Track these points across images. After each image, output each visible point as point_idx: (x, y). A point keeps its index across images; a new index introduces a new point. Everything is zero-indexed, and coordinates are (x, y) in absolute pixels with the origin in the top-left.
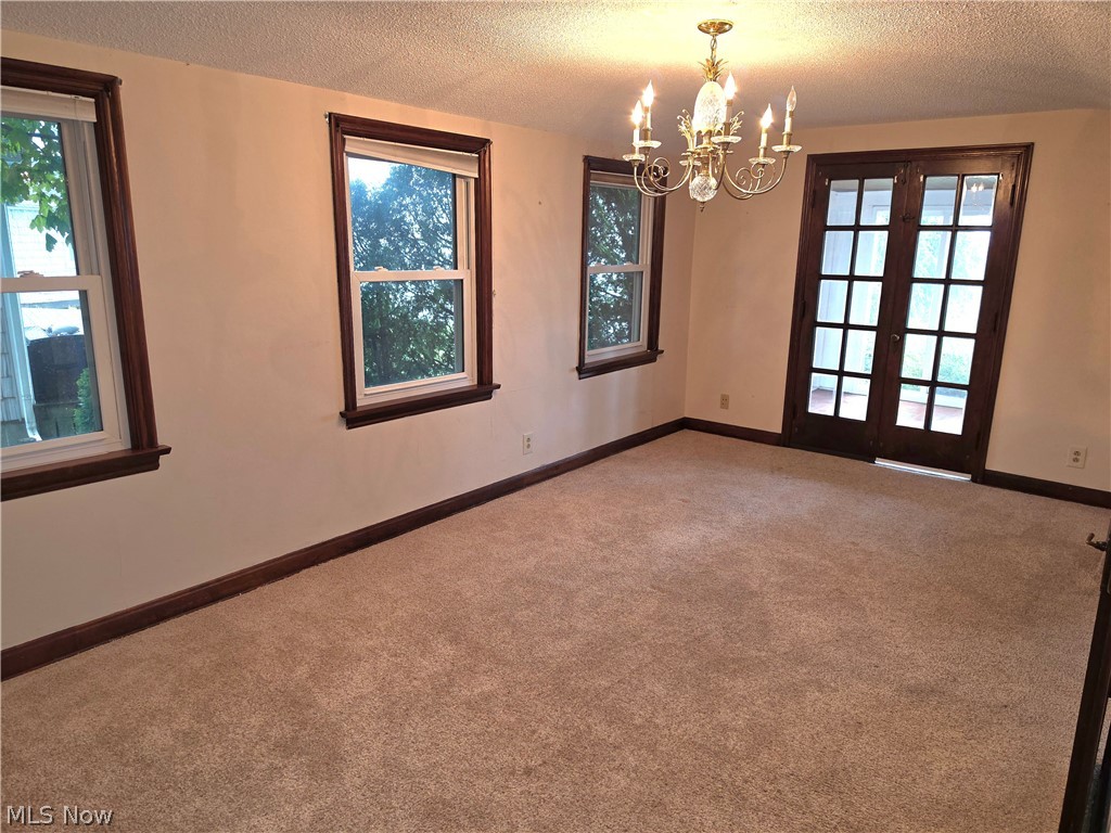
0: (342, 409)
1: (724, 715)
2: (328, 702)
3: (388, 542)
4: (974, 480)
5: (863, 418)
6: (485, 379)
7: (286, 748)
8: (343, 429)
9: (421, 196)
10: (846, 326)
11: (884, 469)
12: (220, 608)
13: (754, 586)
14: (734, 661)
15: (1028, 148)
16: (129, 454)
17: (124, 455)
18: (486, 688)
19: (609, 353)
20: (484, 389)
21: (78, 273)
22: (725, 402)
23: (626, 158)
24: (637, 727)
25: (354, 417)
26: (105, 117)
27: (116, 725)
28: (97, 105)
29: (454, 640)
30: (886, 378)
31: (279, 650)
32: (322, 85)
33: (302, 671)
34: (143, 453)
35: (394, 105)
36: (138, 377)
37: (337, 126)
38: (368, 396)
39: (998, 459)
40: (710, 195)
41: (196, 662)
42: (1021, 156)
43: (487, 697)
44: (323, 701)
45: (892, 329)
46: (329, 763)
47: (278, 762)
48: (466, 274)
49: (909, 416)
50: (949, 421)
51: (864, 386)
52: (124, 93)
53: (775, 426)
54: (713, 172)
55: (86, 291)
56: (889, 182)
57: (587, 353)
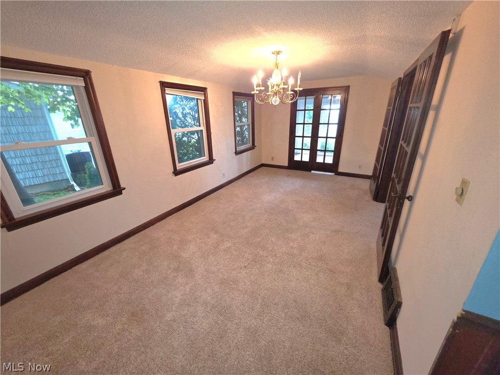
0: (173, 171)
1: (292, 244)
2: (185, 255)
3: (190, 206)
4: (335, 174)
5: (308, 161)
6: (211, 158)
7: (177, 270)
8: (174, 177)
9: (180, 104)
10: (303, 137)
11: (314, 173)
12: (146, 231)
13: (290, 208)
14: (290, 229)
15: (348, 87)
16: (113, 191)
17: (110, 192)
18: (228, 245)
19: (243, 147)
20: (211, 161)
21: (87, 136)
22: (273, 159)
23: (253, 93)
24: (270, 251)
25: (177, 173)
26: (88, 85)
27: (124, 271)
28: (84, 80)
29: (216, 233)
30: (313, 150)
31: (167, 242)
32: (157, 72)
33: (175, 247)
34: (117, 190)
35: (179, 78)
36: (112, 167)
37: (162, 85)
38: (180, 166)
39: (341, 169)
40: (277, 103)
41: (144, 248)
42: (346, 89)
43: (229, 248)
44: (184, 255)
45: (315, 137)
46: (190, 273)
47: (176, 275)
48: (203, 128)
49: (319, 159)
50: (329, 160)
51: (308, 152)
52: (93, 75)
53: (286, 164)
54: (279, 97)
55: (90, 142)
56: (313, 97)
57: (237, 148)
